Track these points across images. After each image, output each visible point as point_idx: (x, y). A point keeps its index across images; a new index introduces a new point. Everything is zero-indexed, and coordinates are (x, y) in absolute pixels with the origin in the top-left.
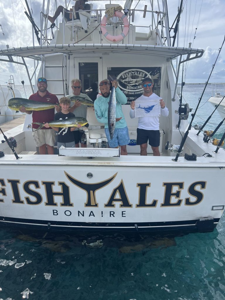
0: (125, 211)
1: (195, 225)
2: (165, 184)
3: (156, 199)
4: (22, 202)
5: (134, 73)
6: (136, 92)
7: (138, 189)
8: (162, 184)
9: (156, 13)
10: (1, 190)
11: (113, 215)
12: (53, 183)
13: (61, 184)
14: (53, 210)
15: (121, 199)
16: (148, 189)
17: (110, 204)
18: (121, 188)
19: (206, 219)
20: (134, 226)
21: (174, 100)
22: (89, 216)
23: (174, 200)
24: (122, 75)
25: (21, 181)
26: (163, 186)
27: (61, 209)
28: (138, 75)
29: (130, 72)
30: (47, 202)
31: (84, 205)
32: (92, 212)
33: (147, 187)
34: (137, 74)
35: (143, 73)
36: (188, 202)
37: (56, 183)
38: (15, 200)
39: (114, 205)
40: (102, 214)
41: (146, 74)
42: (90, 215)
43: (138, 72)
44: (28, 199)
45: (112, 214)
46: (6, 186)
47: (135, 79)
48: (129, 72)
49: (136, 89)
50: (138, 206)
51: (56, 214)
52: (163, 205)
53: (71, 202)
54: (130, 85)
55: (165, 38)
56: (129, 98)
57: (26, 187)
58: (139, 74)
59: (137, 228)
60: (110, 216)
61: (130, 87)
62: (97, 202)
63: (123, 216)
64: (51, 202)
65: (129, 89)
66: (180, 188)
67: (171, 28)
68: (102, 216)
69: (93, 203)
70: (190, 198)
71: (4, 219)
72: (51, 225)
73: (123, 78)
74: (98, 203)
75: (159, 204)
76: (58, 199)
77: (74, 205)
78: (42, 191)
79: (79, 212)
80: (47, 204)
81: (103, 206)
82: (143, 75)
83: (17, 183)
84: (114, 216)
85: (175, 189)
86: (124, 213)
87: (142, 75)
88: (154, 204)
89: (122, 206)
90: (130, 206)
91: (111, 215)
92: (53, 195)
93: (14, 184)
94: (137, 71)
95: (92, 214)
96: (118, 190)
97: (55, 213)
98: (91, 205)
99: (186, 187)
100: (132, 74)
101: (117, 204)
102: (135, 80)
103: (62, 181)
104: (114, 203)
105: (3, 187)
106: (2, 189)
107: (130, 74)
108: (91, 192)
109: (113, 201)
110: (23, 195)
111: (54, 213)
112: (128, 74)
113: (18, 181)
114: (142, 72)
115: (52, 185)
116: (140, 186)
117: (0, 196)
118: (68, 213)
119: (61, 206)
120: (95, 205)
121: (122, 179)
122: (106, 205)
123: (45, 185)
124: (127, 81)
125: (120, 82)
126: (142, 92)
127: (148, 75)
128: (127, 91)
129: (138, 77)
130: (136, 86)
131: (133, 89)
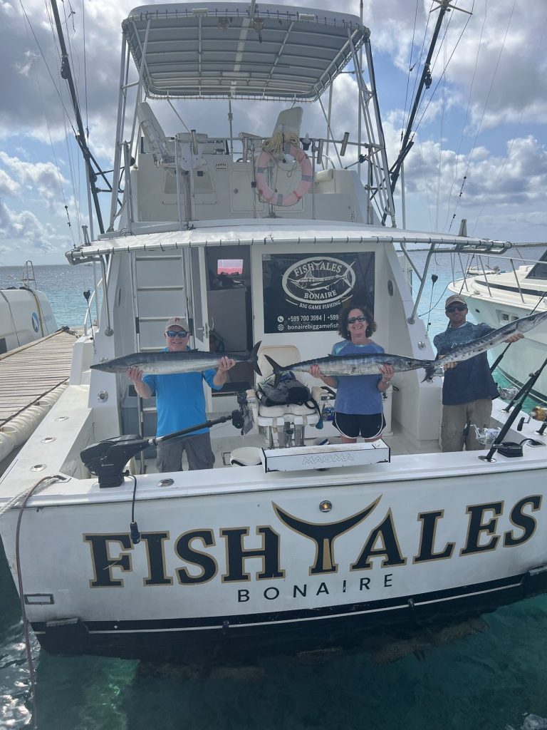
0: (391, 575)
1: (519, 584)
2: (470, 509)
3: (451, 541)
4: (168, 582)
5: (320, 266)
6: (325, 304)
7: (419, 525)
8: (465, 509)
9: (366, 147)
10: (121, 559)
11: (366, 585)
12: (244, 531)
13: (261, 530)
14: (239, 591)
15: (385, 549)
16: (440, 522)
17: (362, 563)
18: (387, 528)
19: (541, 570)
20: (407, 604)
21: (411, 321)
22: (318, 594)
23: (484, 539)
24: (295, 271)
25: (171, 534)
26: (466, 513)
27: (256, 587)
28: (327, 269)
29: (311, 262)
30: (228, 575)
31: (307, 571)
32: (323, 584)
33: (437, 518)
34: (326, 267)
35: (339, 264)
36: (509, 540)
37: (253, 531)
38: (150, 578)
39: (370, 564)
40: (344, 585)
41: (343, 266)
42: (319, 591)
43: (328, 264)
44: (182, 573)
45: (364, 584)
46: (133, 549)
47: (321, 277)
48: (308, 263)
49: (325, 299)
50: (417, 560)
51: (245, 598)
52: (464, 552)
53: (281, 569)
54: (312, 290)
55: (373, 189)
56: (310, 318)
57: (183, 548)
58: (330, 267)
59: (413, 607)
60: (361, 589)
61: (312, 296)
62: (337, 561)
63: (386, 586)
64: (236, 573)
65: (309, 299)
66: (496, 514)
68: (344, 591)
69: (326, 565)
70: (513, 531)
71: (116, 627)
72: (230, 626)
73: (297, 275)
74: (338, 565)
75: (456, 551)
76: (253, 566)
77: (287, 574)
78: (218, 551)
79: (296, 587)
80: (226, 579)
81: (349, 567)
82: (338, 268)
83: (162, 539)
84: (368, 588)
85: (487, 516)
86: (388, 578)
87: (336, 268)
88: (448, 552)
89: (385, 564)
90: (402, 562)
91: (364, 586)
92: (243, 558)
93: (155, 542)
94: (325, 262)
95: (323, 589)
96: (380, 532)
97: (243, 596)
98: (324, 569)
99: (507, 510)
100: (315, 267)
101: (376, 561)
102: (322, 279)
103: (264, 524)
104: (371, 559)
105: (127, 552)
106: (123, 556)
107: (311, 268)
108: (326, 541)
109: (369, 557)
110: (173, 562)
111: (240, 596)
112: (307, 267)
113: (165, 535)
114: (335, 263)
115: (242, 535)
116: (423, 519)
117: (116, 572)
118: (272, 593)
119: (257, 580)
120: (331, 568)
121: (390, 509)
122: (355, 567)
123: (227, 536)
124: (305, 283)
125: (290, 286)
126: (336, 304)
127: (349, 268)
128: (305, 303)
129: (329, 273)
130: (323, 291)
131: (317, 299)
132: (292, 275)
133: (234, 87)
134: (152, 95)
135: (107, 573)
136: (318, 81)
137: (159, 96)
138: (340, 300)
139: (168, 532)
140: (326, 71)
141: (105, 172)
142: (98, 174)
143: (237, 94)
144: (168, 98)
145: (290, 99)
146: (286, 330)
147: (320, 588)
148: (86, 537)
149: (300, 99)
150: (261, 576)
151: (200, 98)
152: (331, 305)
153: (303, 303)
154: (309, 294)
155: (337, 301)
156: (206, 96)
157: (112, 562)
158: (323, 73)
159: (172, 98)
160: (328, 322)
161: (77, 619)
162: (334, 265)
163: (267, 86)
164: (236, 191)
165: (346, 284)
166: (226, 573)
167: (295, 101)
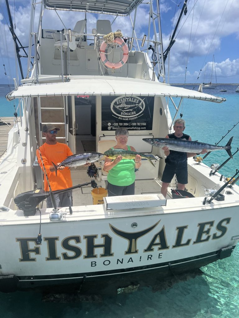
0: (162, 253)
1: (217, 254)
2: (199, 224)
3: (190, 238)
4: (58, 259)
5: (129, 99)
6: (130, 118)
7: (176, 232)
8: (197, 224)
11: (150, 258)
12: (95, 236)
13: (103, 236)
14: (92, 262)
15: (160, 243)
16: (186, 231)
17: (149, 249)
18: (162, 234)
19: (227, 248)
20: (168, 265)
22: (128, 262)
23: (204, 237)
24: (117, 101)
25: (60, 238)
26: (198, 226)
27: (99, 260)
28: (132, 101)
30: (87, 255)
31: (124, 253)
32: (131, 258)
33: (184, 229)
34: (131, 100)
35: (137, 99)
36: (215, 237)
37: (99, 236)
38: (49, 257)
39: (153, 249)
40: (141, 258)
41: (139, 100)
42: (129, 261)
43: (133, 99)
44: (65, 255)
45: (149, 257)
46: (41, 245)
48: (123, 98)
49: (130, 115)
50: (174, 247)
51: (94, 265)
52: (195, 243)
53: (112, 252)
54: (125, 111)
56: (123, 124)
57: (65, 244)
58: (134, 100)
59: (170, 266)
60: (148, 259)
61: (124, 114)
62: (138, 248)
63: (159, 258)
64: (90, 254)
65: (123, 115)
66: (211, 226)
68: (140, 261)
69: (133, 250)
70: (217, 233)
71: (32, 278)
72: (87, 277)
73: (118, 104)
74: (138, 250)
75: (192, 242)
76: (99, 251)
77: (115, 254)
78: (83, 246)
79: (118, 260)
80: (86, 257)
81: (143, 251)
83: (55, 240)
84: (151, 259)
85: (207, 227)
86: (160, 255)
87: (136, 101)
88: (189, 241)
90: (167, 248)
91: (149, 259)
92: (94, 248)
93: (52, 242)
95: (131, 260)
96: (158, 236)
97: (93, 264)
98: (132, 252)
99: (215, 224)
100: (126, 100)
101: (156, 248)
102: (129, 106)
103: (105, 233)
104: (153, 247)
105: (38, 246)
106: (36, 248)
107: (125, 100)
108: (133, 240)
110: (60, 250)
111: (92, 264)
112: (123, 100)
113: (57, 239)
115: (94, 238)
116: (178, 230)
117: (32, 255)
118: (107, 263)
119: (100, 257)
120: (135, 251)
121: (164, 225)
122: (146, 251)
123: (87, 239)
124: (121, 108)
125: (114, 108)
126: (135, 118)
127: (142, 101)
128: (121, 117)
129: (132, 103)
130: (130, 112)
131: (127, 116)
132: (115, 103)
133: (88, 6)
134: (47, 7)
135: (28, 255)
136: (129, 6)
137: (51, 8)
138: (138, 116)
139: (58, 237)
140: (134, 1)
141: (24, 47)
142: (20, 48)
143: (89, 9)
144: (55, 9)
145: (115, 14)
146: (112, 130)
147: (129, 260)
148: (17, 239)
149: (120, 14)
150: (102, 256)
151: (71, 10)
152: (133, 119)
153: (120, 117)
154: (123, 113)
155: (136, 116)
156: (74, 10)
157: (30, 251)
158: (133, 2)
159: (57, 10)
160: (131, 126)
161: (13, 276)
162: (135, 99)
163: (105, 7)
164: (89, 60)
165: (140, 109)
166: (85, 255)
167: (117, 15)
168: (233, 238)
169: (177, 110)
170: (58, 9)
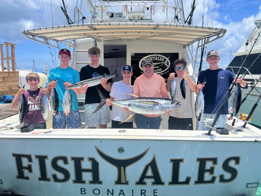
0: (157, 190)
2: (199, 160)
3: (189, 176)
4: (48, 180)
5: (155, 58)
7: (171, 165)
8: (196, 160)
9: (174, 8)
10: (28, 167)
11: (144, 193)
12: (82, 159)
13: (90, 159)
14: (81, 189)
15: (153, 176)
16: (182, 165)
17: (141, 182)
18: (153, 165)
22: (119, 195)
23: (207, 176)
25: (49, 157)
26: (197, 162)
27: (89, 187)
28: (158, 60)
29: (151, 57)
31: (114, 183)
32: (122, 190)
33: (180, 162)
34: (157, 59)
35: (163, 58)
36: (222, 179)
37: (86, 159)
38: (41, 178)
39: (145, 183)
40: (133, 192)
41: (165, 58)
43: (158, 57)
44: (55, 176)
46: (33, 162)
47: (155, 63)
48: (150, 57)
49: (157, 72)
50: (170, 183)
51: (83, 192)
52: (196, 183)
53: (101, 180)
57: (54, 164)
58: (159, 59)
60: (141, 195)
62: (128, 179)
63: (154, 195)
64: (79, 180)
66: (214, 164)
67: (186, 21)
68: (133, 195)
69: (123, 180)
70: (224, 174)
74: (129, 181)
75: (192, 182)
76: (87, 177)
77: (103, 182)
78: (70, 167)
79: (108, 190)
80: (75, 182)
81: (134, 183)
82: (163, 59)
83: (45, 159)
84: (145, 195)
85: (209, 165)
86: (155, 191)
88: (187, 181)
89: (153, 184)
90: (162, 184)
91: (143, 194)
92: (82, 172)
93: (42, 159)
94: (157, 57)
95: (122, 193)
96: (150, 167)
98: (121, 182)
99: (220, 162)
100: (153, 58)
101: (149, 181)
102: (156, 64)
103: (92, 156)
104: (146, 180)
105: (30, 163)
106: (29, 165)
107: (151, 59)
108: (122, 168)
109: (144, 179)
110: (50, 171)
111: (81, 191)
113: (46, 157)
114: (161, 57)
115: (81, 161)
116: (173, 162)
117: (26, 173)
118: (97, 192)
119: (89, 184)
120: (125, 182)
121: (154, 154)
122: (138, 183)
123: (74, 160)
127: (167, 59)
129: (158, 61)
130: (156, 69)
134: (102, 2)
135: (23, 172)
137: (105, 2)
138: (164, 72)
139: (47, 155)
144: (108, 3)
145: (154, 1)
148: (13, 154)
150: (91, 182)
151: (120, 2)
155: (162, 73)
156: (122, 2)
157: (24, 168)
161: (11, 192)
162: (161, 58)
165: (166, 66)
166: (74, 179)
167: (156, 2)
168: (249, 186)
169: (195, 62)
170: (110, 2)
